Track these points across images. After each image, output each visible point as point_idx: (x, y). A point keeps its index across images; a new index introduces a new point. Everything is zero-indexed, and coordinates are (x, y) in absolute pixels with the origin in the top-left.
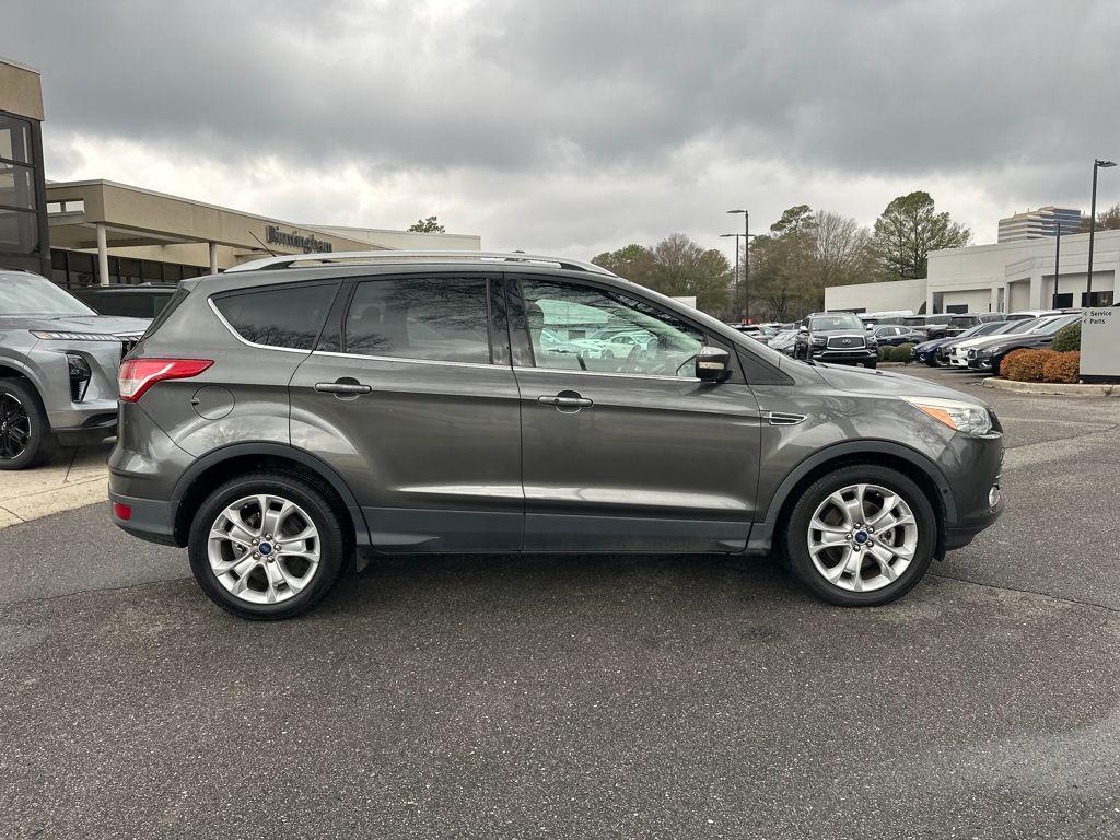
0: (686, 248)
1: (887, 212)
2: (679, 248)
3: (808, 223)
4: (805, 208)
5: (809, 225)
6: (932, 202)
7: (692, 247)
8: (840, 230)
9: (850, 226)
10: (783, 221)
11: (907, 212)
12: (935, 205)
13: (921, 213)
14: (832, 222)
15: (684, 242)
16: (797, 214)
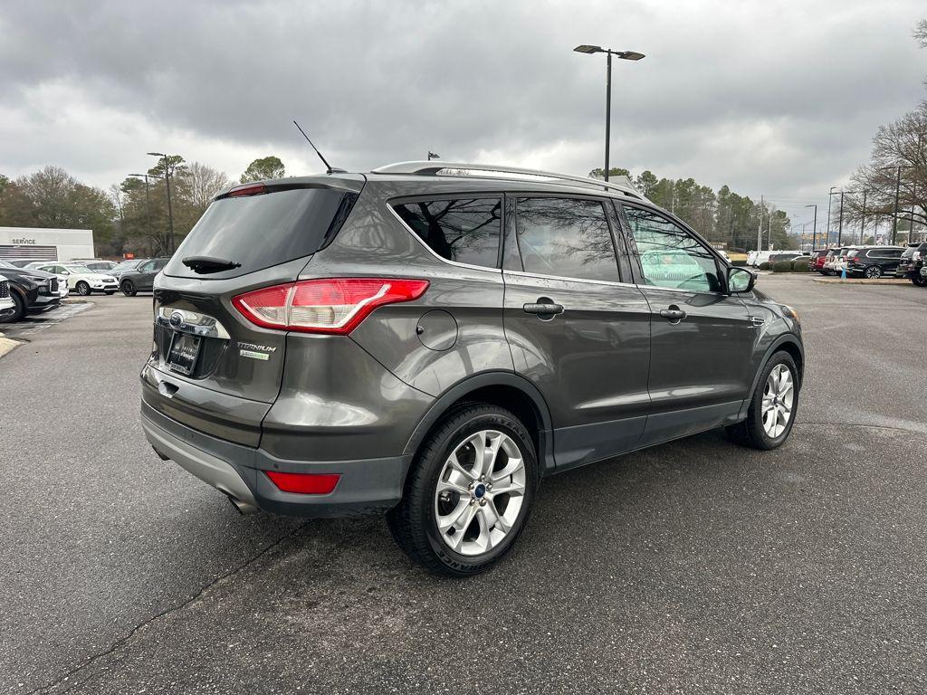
0: (65, 182)
1: (250, 170)
2: (57, 181)
3: (182, 171)
4: (178, 159)
5: (183, 174)
6: (282, 166)
7: (71, 182)
8: (214, 181)
9: (222, 177)
10: (159, 168)
11: (265, 173)
12: (285, 169)
13: (276, 173)
14: (206, 173)
15: (62, 176)
16: (173, 162)
